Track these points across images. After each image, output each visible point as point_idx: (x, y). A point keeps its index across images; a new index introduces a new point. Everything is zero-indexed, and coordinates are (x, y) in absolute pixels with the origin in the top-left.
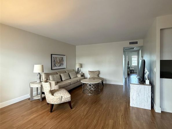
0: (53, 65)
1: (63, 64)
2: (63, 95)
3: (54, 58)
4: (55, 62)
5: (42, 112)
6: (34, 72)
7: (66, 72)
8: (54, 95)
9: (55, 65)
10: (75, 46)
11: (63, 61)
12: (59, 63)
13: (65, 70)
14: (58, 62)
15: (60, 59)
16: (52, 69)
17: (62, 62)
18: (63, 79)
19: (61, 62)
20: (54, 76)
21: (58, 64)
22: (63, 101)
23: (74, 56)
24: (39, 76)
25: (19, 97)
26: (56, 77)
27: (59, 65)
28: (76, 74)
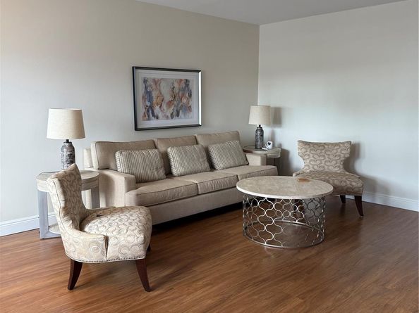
0: (141, 111)
1: (188, 109)
2: (115, 233)
3: (145, 81)
4: (151, 100)
5: (49, 281)
6: (48, 137)
7: (197, 143)
8: (86, 229)
9: (150, 113)
10: (258, 26)
11: (190, 95)
12: (170, 104)
13: (194, 132)
14: (168, 98)
15: (176, 85)
16: (139, 127)
17: (185, 101)
18: (175, 171)
19: (181, 98)
20: (136, 154)
21: (164, 106)
22: (113, 253)
23: (250, 73)
24: (66, 152)
25: (14, 219)
26: (140, 161)
27: (171, 110)
28: (245, 151)
